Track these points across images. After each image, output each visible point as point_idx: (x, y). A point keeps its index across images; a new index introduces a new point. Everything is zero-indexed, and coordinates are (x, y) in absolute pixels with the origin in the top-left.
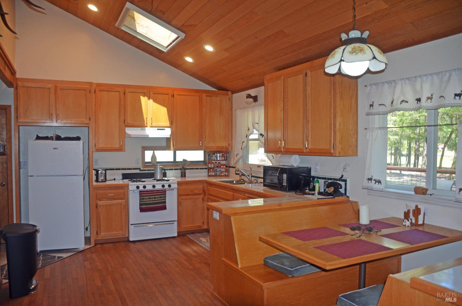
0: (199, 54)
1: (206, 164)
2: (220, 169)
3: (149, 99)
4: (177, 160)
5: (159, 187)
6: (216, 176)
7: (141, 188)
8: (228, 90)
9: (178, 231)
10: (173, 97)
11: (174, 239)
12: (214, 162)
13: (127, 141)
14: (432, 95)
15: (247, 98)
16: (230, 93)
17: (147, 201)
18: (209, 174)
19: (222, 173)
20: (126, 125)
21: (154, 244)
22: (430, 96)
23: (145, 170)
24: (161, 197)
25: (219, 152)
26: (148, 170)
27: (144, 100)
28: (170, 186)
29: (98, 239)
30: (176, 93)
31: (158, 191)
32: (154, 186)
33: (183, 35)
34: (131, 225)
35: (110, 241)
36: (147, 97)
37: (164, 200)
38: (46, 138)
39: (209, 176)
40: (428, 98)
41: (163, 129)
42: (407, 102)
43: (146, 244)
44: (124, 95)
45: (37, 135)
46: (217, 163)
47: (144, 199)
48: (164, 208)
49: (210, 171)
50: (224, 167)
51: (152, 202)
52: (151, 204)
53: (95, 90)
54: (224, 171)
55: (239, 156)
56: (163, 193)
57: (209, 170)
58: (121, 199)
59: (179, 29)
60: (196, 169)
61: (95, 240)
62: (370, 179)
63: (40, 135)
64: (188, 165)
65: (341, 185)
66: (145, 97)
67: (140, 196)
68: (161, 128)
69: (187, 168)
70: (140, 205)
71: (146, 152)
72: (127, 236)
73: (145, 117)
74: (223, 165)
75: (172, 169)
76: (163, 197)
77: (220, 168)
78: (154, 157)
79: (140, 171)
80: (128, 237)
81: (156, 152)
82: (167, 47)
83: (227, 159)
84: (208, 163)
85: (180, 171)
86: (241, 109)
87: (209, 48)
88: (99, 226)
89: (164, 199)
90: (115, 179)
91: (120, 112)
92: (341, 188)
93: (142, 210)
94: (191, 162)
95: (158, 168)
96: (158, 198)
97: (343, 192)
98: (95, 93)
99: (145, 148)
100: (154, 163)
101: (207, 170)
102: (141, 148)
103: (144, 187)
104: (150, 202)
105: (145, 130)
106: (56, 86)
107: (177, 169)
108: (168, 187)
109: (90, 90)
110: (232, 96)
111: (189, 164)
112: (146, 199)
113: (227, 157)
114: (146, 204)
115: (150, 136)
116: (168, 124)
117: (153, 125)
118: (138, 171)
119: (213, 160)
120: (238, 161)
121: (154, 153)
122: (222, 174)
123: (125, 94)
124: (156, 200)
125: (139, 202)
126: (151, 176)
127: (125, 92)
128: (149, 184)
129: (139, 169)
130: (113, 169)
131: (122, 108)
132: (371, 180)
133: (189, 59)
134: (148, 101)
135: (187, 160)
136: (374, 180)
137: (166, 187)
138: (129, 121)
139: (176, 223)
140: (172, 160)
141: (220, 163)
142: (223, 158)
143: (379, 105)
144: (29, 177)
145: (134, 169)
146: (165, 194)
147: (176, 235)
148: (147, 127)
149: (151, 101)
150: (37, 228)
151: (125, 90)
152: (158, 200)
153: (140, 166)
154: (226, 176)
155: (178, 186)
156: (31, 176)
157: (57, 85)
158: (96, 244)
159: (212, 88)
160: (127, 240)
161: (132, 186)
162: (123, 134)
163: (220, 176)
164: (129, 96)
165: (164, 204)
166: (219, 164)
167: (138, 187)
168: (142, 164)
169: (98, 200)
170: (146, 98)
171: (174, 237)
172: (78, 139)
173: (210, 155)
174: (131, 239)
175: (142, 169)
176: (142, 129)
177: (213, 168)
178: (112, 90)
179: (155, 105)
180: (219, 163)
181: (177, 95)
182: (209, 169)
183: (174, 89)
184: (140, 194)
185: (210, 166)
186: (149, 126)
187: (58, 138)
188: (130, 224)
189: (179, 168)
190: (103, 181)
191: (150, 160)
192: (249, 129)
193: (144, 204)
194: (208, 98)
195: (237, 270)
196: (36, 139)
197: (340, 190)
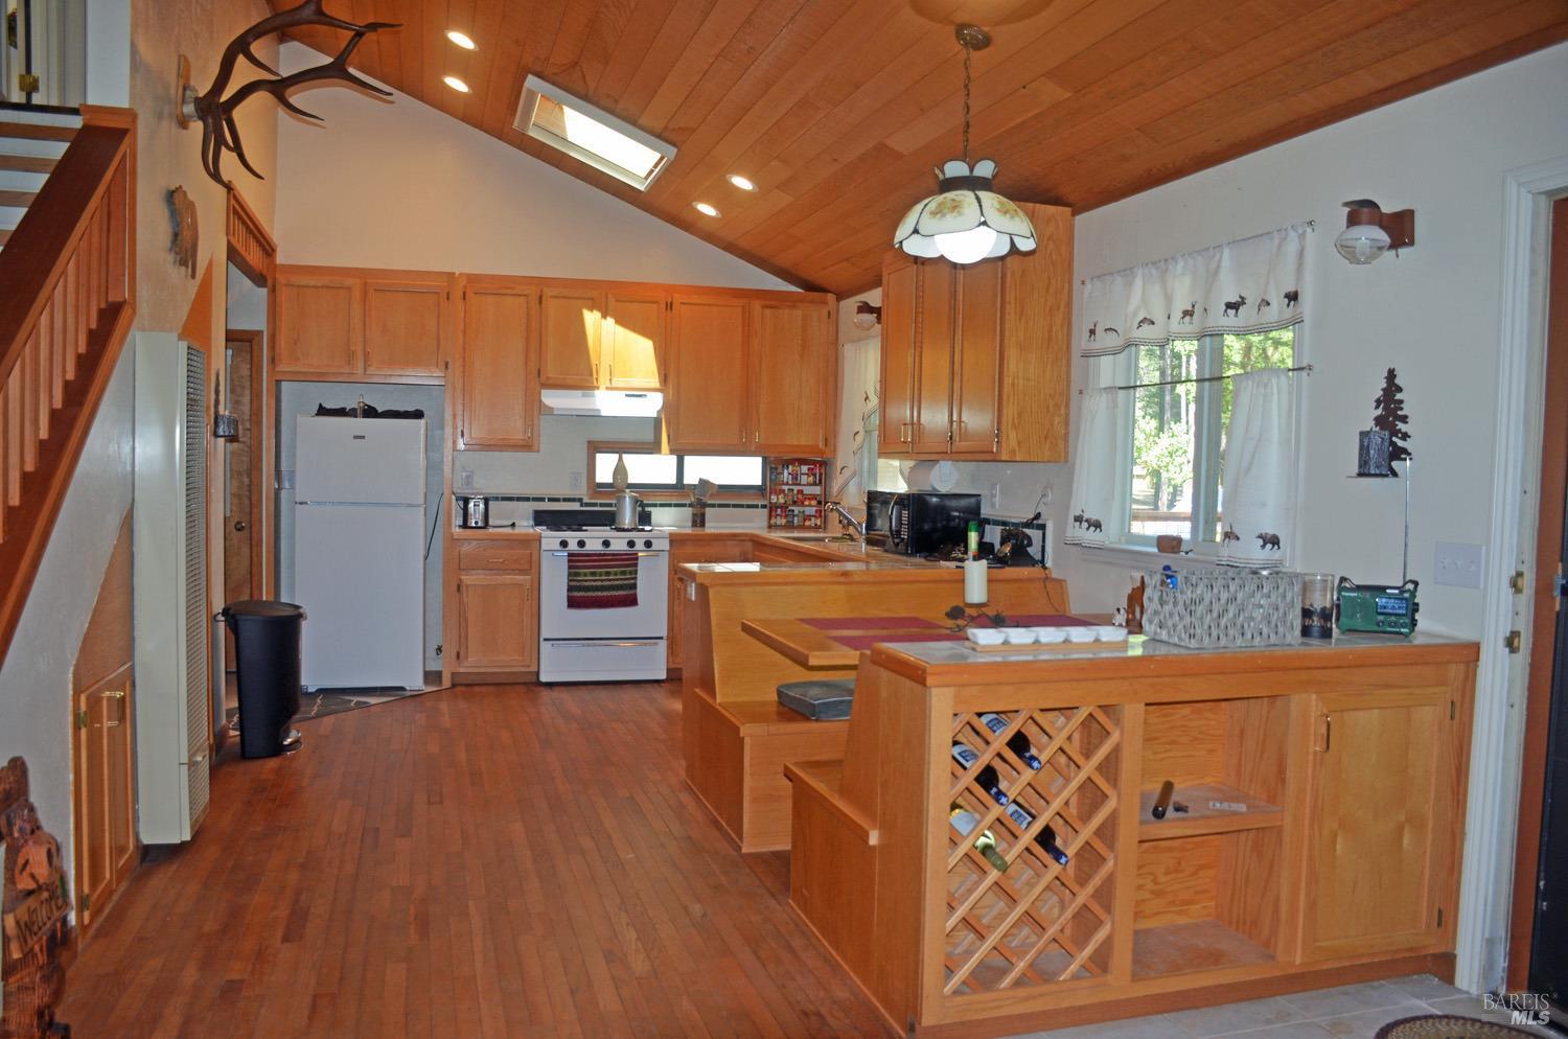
0: (725, 196)
1: (763, 495)
2: (801, 509)
3: (604, 316)
4: (687, 481)
5: (619, 544)
6: (789, 526)
7: (573, 546)
8: (826, 291)
9: (672, 666)
10: (671, 309)
11: (656, 685)
12: (786, 488)
13: (544, 424)
14: (1193, 306)
15: (858, 313)
16: (831, 297)
17: (587, 581)
18: (773, 521)
19: (809, 517)
20: (542, 381)
21: (602, 694)
22: (1190, 308)
23: (595, 505)
24: (624, 573)
25: (802, 462)
26: (602, 505)
27: (591, 318)
28: (648, 544)
29: (462, 670)
30: (677, 298)
31: (616, 556)
32: (606, 543)
33: (672, 151)
34: (545, 640)
35: (490, 680)
36: (599, 309)
37: (632, 581)
38: (341, 412)
39: (770, 527)
40: (1186, 313)
41: (640, 396)
42: (1153, 323)
43: (583, 693)
44: (538, 305)
45: (320, 405)
46: (795, 492)
47: (578, 574)
48: (631, 601)
49: (773, 514)
50: (814, 503)
51: (599, 583)
52: (597, 589)
53: (464, 293)
54: (814, 513)
55: (847, 473)
56: (629, 561)
57: (770, 512)
58: (522, 572)
59: (659, 136)
60: (735, 506)
61: (453, 674)
62: (1079, 519)
63: (328, 405)
64: (711, 495)
65: (1029, 538)
66: (595, 312)
67: (570, 567)
68: (636, 393)
69: (709, 502)
70: (568, 591)
71: (598, 456)
72: (534, 669)
73: (594, 362)
74: (813, 497)
75: (669, 505)
76: (631, 573)
77: (803, 504)
78: (620, 470)
79: (581, 505)
80: (538, 673)
81: (625, 456)
82: (646, 178)
83: (820, 480)
84: (770, 493)
85: (688, 511)
86: (854, 341)
87: (742, 183)
88: (463, 639)
89: (632, 579)
90: (513, 525)
91: (527, 350)
92: (1030, 544)
93: (573, 603)
94: (721, 487)
95: (625, 497)
96: (616, 574)
97: (1038, 557)
98: (464, 298)
99: (595, 447)
100: (619, 485)
101: (766, 511)
102: (585, 446)
103: (581, 544)
104: (594, 584)
105: (593, 396)
106: (366, 283)
107: (684, 505)
108: (643, 548)
109: (448, 294)
110: (838, 306)
111: (715, 491)
112: (585, 575)
113: (821, 475)
114: (588, 589)
115: (603, 413)
116: (655, 382)
117: (614, 385)
118: (576, 506)
119: (784, 484)
120: (846, 484)
121: (620, 459)
122: (807, 523)
123: (540, 302)
124: (610, 580)
125: (566, 581)
126: (608, 519)
127: (541, 297)
128: (593, 539)
129: (580, 500)
130: (510, 499)
131: (534, 339)
132: (1081, 522)
133: (707, 209)
134: (603, 320)
135: (711, 481)
136: (1087, 521)
137: (640, 545)
138: (551, 371)
139: (663, 645)
140: (672, 480)
141: (802, 491)
142: (811, 479)
143: (1106, 330)
144: (298, 506)
145: (565, 500)
146: (636, 565)
147: (663, 676)
148: (598, 388)
149: (610, 321)
150: (301, 611)
151: (541, 291)
152: (617, 580)
153: (582, 491)
154: (816, 528)
155: (671, 545)
156: (301, 503)
157: (368, 281)
158: (454, 686)
159: (786, 283)
160: (534, 680)
161: (550, 539)
162: (535, 407)
163: (802, 528)
164: (553, 307)
165: (631, 592)
166: (800, 496)
167: (564, 544)
168: (588, 488)
169: (463, 573)
170: (597, 314)
171: (657, 682)
172: (418, 415)
173: (776, 469)
174: (543, 679)
175: (586, 500)
176: (584, 396)
177: (784, 507)
178: (509, 292)
179: (620, 330)
180: (798, 491)
181: (682, 303)
182: (772, 509)
183: (670, 289)
184: (569, 561)
185: (774, 499)
186: (602, 387)
187: (370, 412)
188: (541, 640)
189: (688, 502)
190: (479, 525)
191: (610, 480)
192: (867, 398)
193: (580, 586)
194: (768, 311)
195: (713, 707)
196: (316, 415)
197: (1028, 549)
